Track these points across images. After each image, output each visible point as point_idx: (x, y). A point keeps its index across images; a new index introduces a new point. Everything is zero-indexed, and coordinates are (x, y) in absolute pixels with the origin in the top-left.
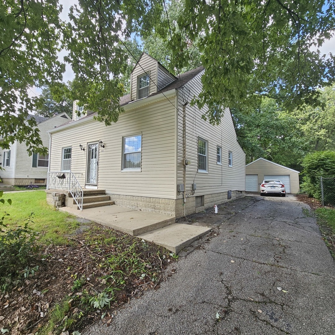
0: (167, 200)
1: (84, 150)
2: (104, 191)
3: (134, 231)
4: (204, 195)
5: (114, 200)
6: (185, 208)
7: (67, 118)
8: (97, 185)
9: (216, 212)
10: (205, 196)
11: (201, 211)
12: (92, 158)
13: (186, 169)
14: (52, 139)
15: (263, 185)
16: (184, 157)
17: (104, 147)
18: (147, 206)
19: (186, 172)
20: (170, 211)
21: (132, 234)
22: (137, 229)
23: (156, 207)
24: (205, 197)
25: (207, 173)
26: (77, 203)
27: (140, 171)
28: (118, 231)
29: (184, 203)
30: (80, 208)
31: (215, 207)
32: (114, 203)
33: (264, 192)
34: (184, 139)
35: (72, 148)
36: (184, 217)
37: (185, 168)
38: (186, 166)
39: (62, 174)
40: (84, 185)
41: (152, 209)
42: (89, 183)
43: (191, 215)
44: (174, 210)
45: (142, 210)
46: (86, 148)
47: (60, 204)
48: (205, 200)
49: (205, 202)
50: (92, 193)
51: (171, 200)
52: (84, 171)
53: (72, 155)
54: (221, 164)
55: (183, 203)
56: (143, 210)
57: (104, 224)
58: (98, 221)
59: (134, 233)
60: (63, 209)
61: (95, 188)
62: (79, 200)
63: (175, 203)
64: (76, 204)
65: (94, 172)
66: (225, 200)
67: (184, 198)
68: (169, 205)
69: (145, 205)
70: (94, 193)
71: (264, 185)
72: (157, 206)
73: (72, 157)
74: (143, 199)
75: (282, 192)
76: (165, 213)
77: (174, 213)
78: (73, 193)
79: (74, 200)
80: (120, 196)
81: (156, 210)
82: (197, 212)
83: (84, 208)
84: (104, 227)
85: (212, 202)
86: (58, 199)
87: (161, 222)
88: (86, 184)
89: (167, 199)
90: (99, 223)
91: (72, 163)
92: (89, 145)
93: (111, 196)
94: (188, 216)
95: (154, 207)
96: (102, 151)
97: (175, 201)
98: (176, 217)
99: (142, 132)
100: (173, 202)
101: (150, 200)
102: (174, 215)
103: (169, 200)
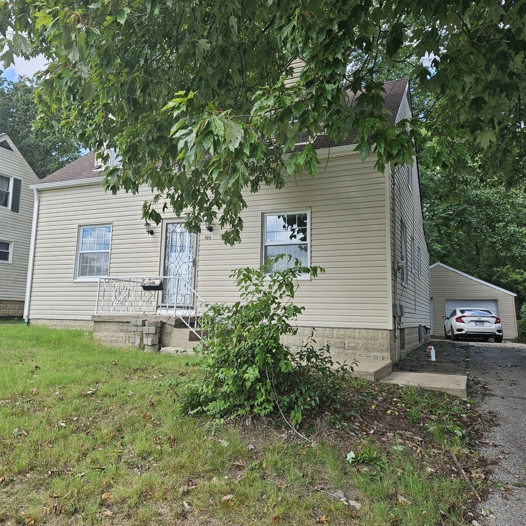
0: (371, 331)
1: (152, 232)
6: (397, 348)
7: (11, 150)
8: (192, 308)
9: (433, 358)
10: (405, 329)
12: (179, 252)
14: (41, 203)
15: (460, 317)
17: (211, 229)
19: (397, 283)
20: (379, 352)
21: (372, 379)
23: (347, 345)
24: (405, 331)
25: (407, 286)
27: (308, 279)
31: (431, 349)
33: (463, 332)
35: (115, 228)
36: (396, 364)
37: (395, 275)
38: (398, 271)
40: (155, 307)
41: (337, 350)
44: (387, 350)
46: (156, 230)
48: (405, 337)
51: (381, 332)
53: (113, 242)
55: (395, 337)
59: (374, 376)
63: (389, 337)
67: (395, 329)
68: (376, 342)
71: (463, 318)
72: (349, 343)
73: (113, 246)
75: (497, 333)
76: (367, 356)
77: (387, 355)
78: (186, 318)
79: (191, 332)
81: (347, 352)
85: (409, 343)
88: (159, 305)
89: (372, 329)
91: (113, 261)
92: (167, 224)
95: (343, 345)
96: (207, 238)
97: (389, 332)
98: (392, 362)
99: (310, 207)
100: (385, 336)
101: (332, 332)
102: (387, 358)
103: (376, 331)
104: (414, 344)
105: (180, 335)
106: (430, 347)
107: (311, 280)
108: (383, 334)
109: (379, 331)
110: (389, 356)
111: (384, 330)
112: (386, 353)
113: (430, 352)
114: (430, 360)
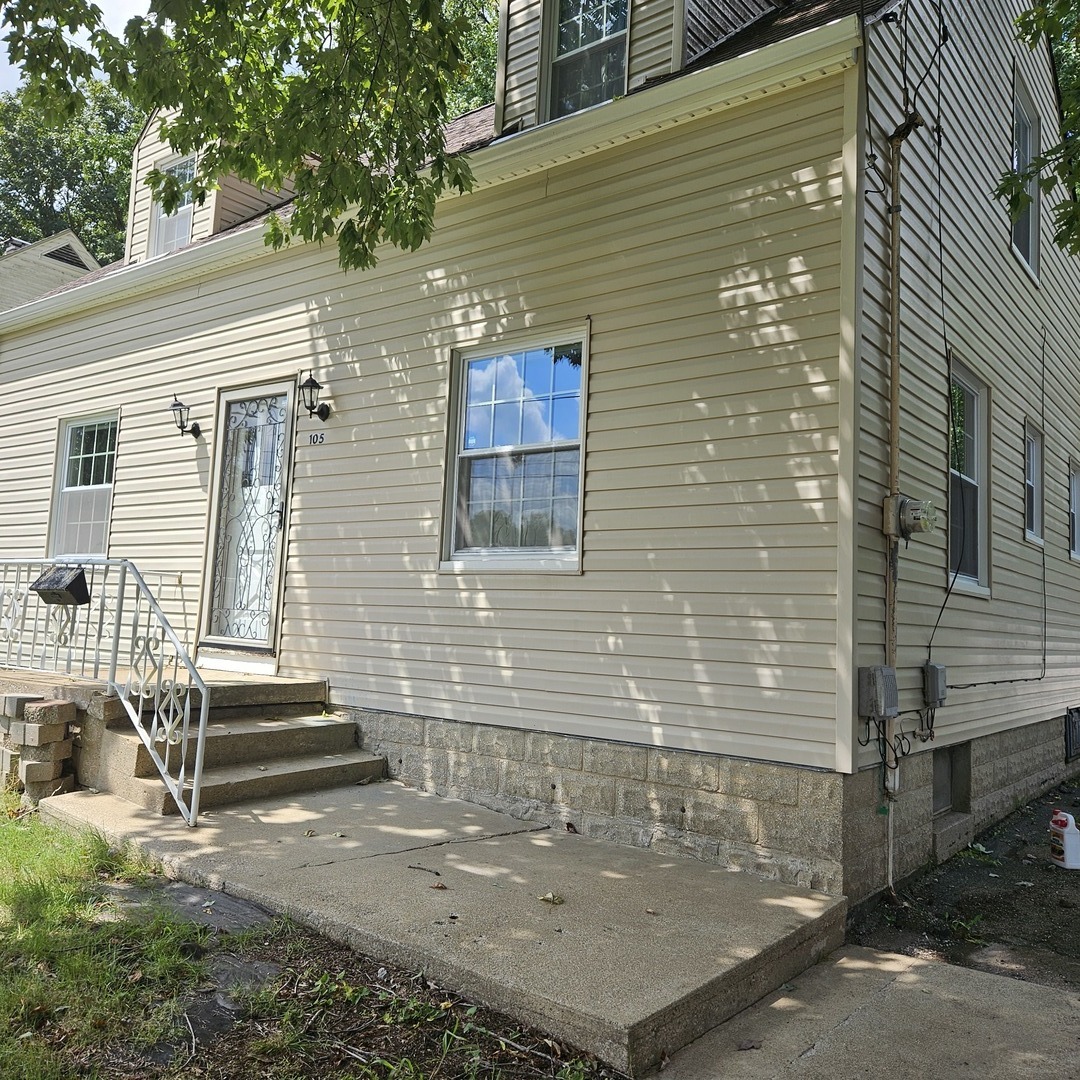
0: (774, 770)
1: (196, 431)
2: (322, 687)
4: (969, 743)
5: (388, 749)
6: (891, 835)
7: (83, 266)
8: (271, 652)
10: (973, 745)
11: (960, 844)
12: (247, 482)
13: (900, 564)
16: (887, 484)
17: (324, 413)
18: (621, 802)
19: (900, 585)
20: (801, 854)
21: (620, 1059)
23: (689, 813)
24: (976, 752)
25: (985, 592)
26: (163, 769)
27: (576, 567)
28: (494, 1019)
29: (886, 794)
30: (181, 805)
31: (1064, 824)
35: (125, 422)
36: (884, 897)
37: (891, 556)
38: (902, 542)
39: (68, 578)
40: (192, 648)
41: (658, 827)
42: (221, 633)
43: (915, 877)
44: (831, 851)
45: (584, 827)
46: (206, 424)
47: (49, 770)
48: (975, 772)
49: (974, 787)
50: (248, 701)
51: (809, 777)
52: (195, 562)
53: (118, 463)
54: (1041, 542)
55: (877, 795)
56: (594, 828)
57: (373, 951)
58: (329, 916)
60: (66, 805)
61: (259, 672)
62: (176, 749)
63: (838, 801)
64: (155, 774)
65: (256, 572)
66: (1053, 770)
67: (884, 765)
68: (792, 813)
69: (608, 795)
70: (262, 699)
72: (696, 806)
73: (118, 474)
74: (588, 758)
76: (758, 865)
77: (832, 870)
78: (134, 700)
79: (142, 747)
80: (428, 723)
81: (688, 838)
82: (943, 855)
83: (213, 802)
84: (382, 973)
85: (1003, 784)
86: (33, 739)
88: (201, 639)
89: (778, 763)
90: (335, 936)
91: (117, 513)
92: (229, 404)
93: (364, 727)
94: (903, 884)
95: (677, 812)
96: (313, 440)
97: (840, 781)
98: (850, 900)
99: (589, 317)
100: (824, 793)
101: (641, 763)
102: (830, 885)
103: (792, 772)
104: (1033, 779)
105: (119, 754)
106: (1063, 816)
107: (583, 573)
108: (817, 786)
109: (804, 774)
110: (840, 878)
111: (822, 770)
112: (827, 865)
113: (1061, 836)
114: (1061, 864)
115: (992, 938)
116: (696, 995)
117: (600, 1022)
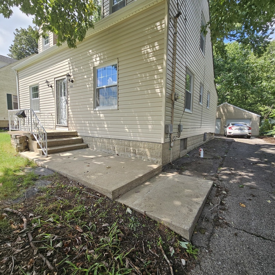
0: (151, 143)
1: (51, 87)
2: (76, 132)
3: (113, 192)
4: (187, 138)
5: (88, 143)
6: (171, 154)
8: (67, 127)
9: (202, 156)
10: (188, 138)
11: (184, 154)
12: (61, 96)
13: (175, 106)
14: (19, 77)
15: (231, 127)
16: (173, 90)
17: (72, 81)
18: (126, 150)
19: (174, 110)
20: (155, 158)
21: (111, 197)
22: (118, 189)
23: (137, 152)
24: (188, 139)
25: (191, 112)
26: (41, 147)
27: (117, 109)
28: (89, 190)
29: (171, 147)
30: (45, 153)
31: (201, 150)
32: (87, 147)
33: (231, 134)
34: (173, 66)
35: (40, 86)
36: (170, 164)
37: (173, 104)
38: (175, 102)
39: (21, 112)
40: (55, 126)
41: (132, 154)
42: (59, 124)
43: (176, 160)
45: (120, 155)
46: (53, 85)
47: (22, 148)
48: (188, 143)
49: (188, 145)
50: (61, 135)
51: (157, 144)
52: (54, 111)
53: (40, 93)
54: (202, 105)
55: (169, 147)
57: (71, 178)
58: (64, 172)
59: (113, 195)
60: (26, 154)
61: (66, 130)
62: (43, 143)
63: (161, 148)
64: (40, 148)
65: (64, 112)
66: (201, 142)
67: (170, 142)
68: (154, 151)
69: (124, 149)
70: (64, 135)
71: (232, 128)
72: (138, 150)
73: (40, 96)
74: (120, 143)
75: (249, 135)
76: (148, 160)
77: (160, 160)
78: (35, 135)
79: (37, 143)
80: (94, 138)
81: (137, 156)
82: (181, 156)
83: (49, 153)
84: (71, 182)
85: (193, 145)
86: (18, 143)
87: (147, 173)
88: (56, 125)
90: (65, 176)
91: (41, 103)
92: (56, 81)
93: (84, 139)
94: (173, 162)
95: (135, 151)
96: (71, 87)
97: (162, 145)
98: (162, 165)
99: (118, 58)
101: (129, 143)
102: (160, 162)
103: (154, 144)
104: (198, 144)
105: (34, 144)
107: (118, 109)
108: (158, 146)
109: (156, 144)
110: (161, 161)
111: (159, 143)
112: (159, 159)
113: (200, 152)
114: (200, 157)
115: (186, 169)
116: (128, 184)
117: (107, 190)
